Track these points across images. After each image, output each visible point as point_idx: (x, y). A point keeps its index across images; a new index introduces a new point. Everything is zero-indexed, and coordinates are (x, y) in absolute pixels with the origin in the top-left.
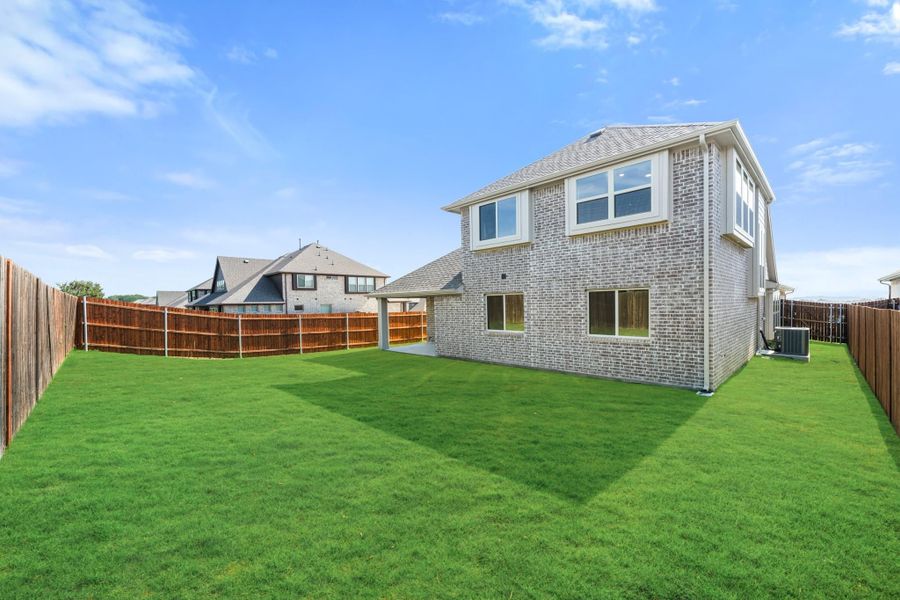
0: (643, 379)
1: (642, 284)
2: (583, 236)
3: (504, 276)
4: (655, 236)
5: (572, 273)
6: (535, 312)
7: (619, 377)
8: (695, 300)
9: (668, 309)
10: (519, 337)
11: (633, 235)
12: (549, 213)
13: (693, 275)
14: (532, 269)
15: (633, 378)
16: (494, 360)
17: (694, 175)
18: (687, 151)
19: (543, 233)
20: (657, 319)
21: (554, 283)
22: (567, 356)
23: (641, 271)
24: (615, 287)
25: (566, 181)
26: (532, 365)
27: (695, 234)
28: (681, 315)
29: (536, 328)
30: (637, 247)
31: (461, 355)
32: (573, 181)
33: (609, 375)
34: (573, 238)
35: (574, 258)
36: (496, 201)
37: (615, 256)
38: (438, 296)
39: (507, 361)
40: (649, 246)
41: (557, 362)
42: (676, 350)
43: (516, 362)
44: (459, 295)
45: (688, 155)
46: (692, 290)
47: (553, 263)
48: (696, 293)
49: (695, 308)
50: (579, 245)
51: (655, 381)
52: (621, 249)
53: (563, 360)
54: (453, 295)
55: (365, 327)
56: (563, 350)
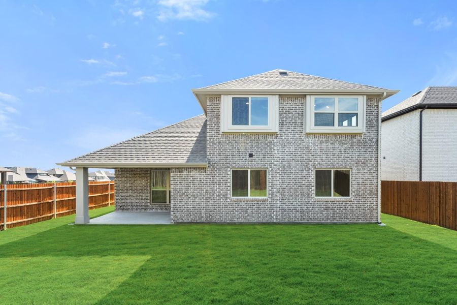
0: (348, 221)
1: (348, 167)
2: (314, 134)
3: (251, 155)
4: (355, 140)
5: (306, 157)
6: (278, 183)
7: (335, 221)
8: (373, 177)
9: (361, 181)
10: (264, 201)
11: (344, 138)
12: (291, 115)
13: (372, 163)
14: (276, 152)
15: (343, 221)
16: (240, 220)
17: (374, 112)
18: (371, 98)
19: (285, 128)
20: (355, 187)
21: (293, 163)
22: (302, 212)
23: (348, 159)
24: (333, 168)
25: (307, 97)
26: (275, 221)
27: (374, 142)
28: (367, 184)
29: (278, 194)
30: (346, 145)
31: (204, 220)
32: (313, 98)
33: (329, 221)
34: (308, 134)
35: (308, 147)
36: (250, 97)
37: (334, 149)
38: (176, 168)
39: (253, 220)
40: (352, 146)
41: (294, 217)
42: (364, 203)
43: (260, 220)
44: (204, 168)
45: (371, 101)
46: (372, 171)
47: (292, 149)
48: (374, 173)
49: (373, 180)
50: (311, 139)
51: (354, 221)
52: (337, 145)
53: (298, 215)
54: (195, 168)
55: (28, 200)
56: (299, 208)
